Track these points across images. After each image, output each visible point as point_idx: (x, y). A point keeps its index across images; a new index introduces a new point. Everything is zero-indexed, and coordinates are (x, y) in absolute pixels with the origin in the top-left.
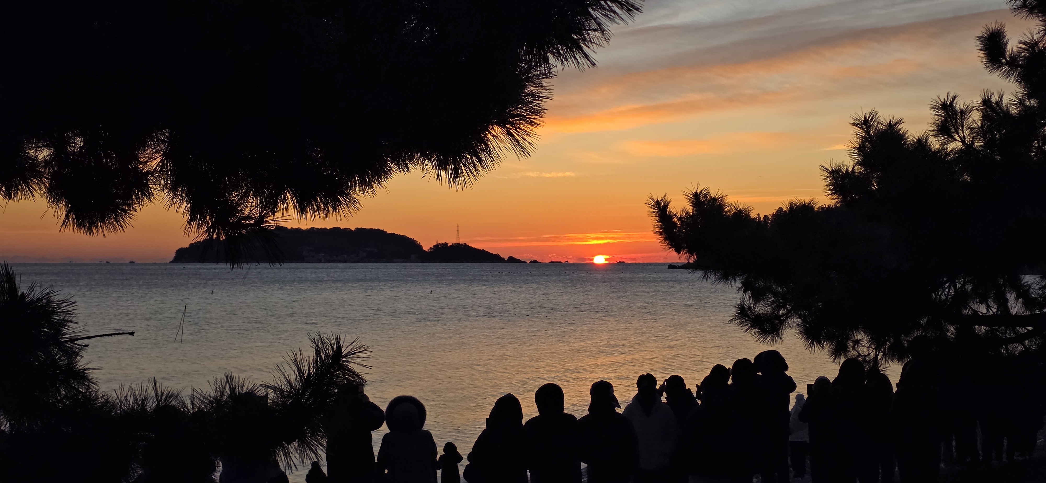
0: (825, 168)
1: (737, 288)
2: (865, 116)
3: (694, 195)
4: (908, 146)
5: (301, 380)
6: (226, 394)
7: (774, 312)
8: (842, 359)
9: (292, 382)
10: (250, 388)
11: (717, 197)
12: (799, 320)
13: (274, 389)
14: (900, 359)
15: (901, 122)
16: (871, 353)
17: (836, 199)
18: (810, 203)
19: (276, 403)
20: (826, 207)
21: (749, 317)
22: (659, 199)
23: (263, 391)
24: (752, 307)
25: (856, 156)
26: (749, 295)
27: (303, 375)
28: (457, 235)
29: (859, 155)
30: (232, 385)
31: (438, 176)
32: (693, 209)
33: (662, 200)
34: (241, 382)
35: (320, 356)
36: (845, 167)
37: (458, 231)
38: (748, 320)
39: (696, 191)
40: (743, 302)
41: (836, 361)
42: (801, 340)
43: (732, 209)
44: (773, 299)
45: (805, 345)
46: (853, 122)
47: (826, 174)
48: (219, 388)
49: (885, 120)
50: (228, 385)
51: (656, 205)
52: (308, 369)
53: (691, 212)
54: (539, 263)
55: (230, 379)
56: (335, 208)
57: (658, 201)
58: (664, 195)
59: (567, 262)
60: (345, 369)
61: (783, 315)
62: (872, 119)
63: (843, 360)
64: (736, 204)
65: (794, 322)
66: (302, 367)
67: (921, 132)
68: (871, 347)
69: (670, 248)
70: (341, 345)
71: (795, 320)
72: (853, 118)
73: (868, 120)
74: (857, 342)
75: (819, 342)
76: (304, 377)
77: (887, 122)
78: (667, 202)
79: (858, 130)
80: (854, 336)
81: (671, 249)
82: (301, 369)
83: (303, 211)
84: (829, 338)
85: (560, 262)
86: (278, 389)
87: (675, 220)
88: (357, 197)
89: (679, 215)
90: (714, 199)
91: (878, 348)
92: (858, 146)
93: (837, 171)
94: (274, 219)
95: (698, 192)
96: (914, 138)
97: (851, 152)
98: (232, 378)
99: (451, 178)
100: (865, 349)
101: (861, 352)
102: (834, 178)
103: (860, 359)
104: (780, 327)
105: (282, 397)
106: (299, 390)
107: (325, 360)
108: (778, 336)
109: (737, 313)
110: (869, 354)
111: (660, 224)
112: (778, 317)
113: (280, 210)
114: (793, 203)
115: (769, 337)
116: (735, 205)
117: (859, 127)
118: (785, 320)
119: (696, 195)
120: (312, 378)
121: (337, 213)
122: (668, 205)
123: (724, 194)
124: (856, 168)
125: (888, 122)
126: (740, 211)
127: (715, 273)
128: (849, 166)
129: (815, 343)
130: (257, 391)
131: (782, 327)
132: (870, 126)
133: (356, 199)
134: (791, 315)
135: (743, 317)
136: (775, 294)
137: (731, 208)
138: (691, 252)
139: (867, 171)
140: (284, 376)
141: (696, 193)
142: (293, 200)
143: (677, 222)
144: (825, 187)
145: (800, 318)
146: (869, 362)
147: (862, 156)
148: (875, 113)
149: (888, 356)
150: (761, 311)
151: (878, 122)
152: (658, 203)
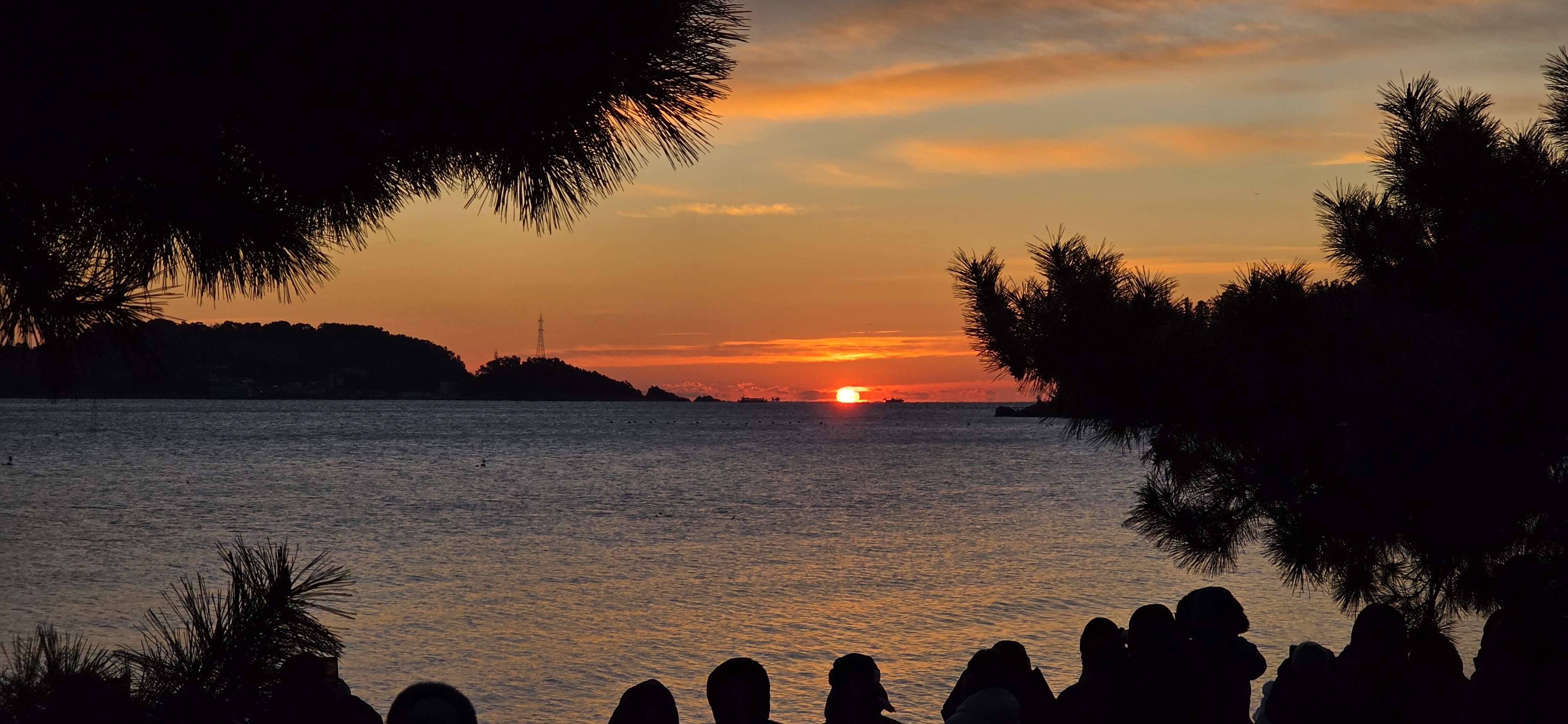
0: (1326, 200)
1: (1141, 455)
2: (1409, 89)
3: (1051, 253)
4: (1499, 154)
5: (202, 642)
6: (40, 673)
7: (1218, 504)
8: (1360, 604)
9: (183, 646)
10: (92, 659)
11: (1100, 258)
12: (1271, 521)
13: (145, 661)
14: (1481, 605)
15: (1486, 103)
16: (1422, 590)
17: (1348, 265)
18: (1294, 273)
19: (147, 691)
20: (1327, 285)
21: (1166, 515)
22: (979, 261)
23: (119, 667)
24: (1172, 494)
25: (1390, 173)
26: (1166, 470)
27: (207, 631)
28: (539, 341)
29: (1397, 173)
30: (53, 653)
31: (500, 201)
32: (1049, 284)
33: (983, 262)
34: (71, 646)
35: (243, 590)
36: (1368, 198)
37: (541, 330)
38: (1164, 522)
39: (1057, 244)
40: (1153, 483)
41: (1347, 608)
42: (1275, 563)
43: (1132, 284)
44: (1216, 476)
45: (1283, 575)
46: (1383, 101)
47: (1328, 212)
48: (24, 661)
49: (1452, 99)
50: (43, 654)
51: (972, 273)
52: (216, 620)
53: (1047, 288)
54: (716, 403)
55: (49, 641)
56: (275, 274)
57: (975, 264)
58: (988, 251)
59: (778, 399)
60: (296, 618)
61: (1234, 512)
62: (1423, 96)
63: (1362, 605)
64: (1139, 274)
65: (1260, 525)
66: (203, 616)
67: (1526, 126)
68: (1421, 580)
69: (1001, 366)
70: (288, 566)
71: (1263, 520)
72: (1384, 94)
73: (1414, 99)
74: (1393, 569)
75: (1312, 569)
76: (208, 637)
77: (1455, 103)
78: (995, 268)
79: (1395, 120)
80: (1386, 556)
81: (1003, 369)
82: (201, 617)
83: (208, 280)
84: (1334, 559)
85: (762, 401)
86: (152, 661)
87: (1012, 305)
88: (324, 250)
89: (1020, 296)
90: (1094, 263)
91: (1435, 583)
92: (1394, 153)
93: (1352, 205)
94: (145, 293)
95: (1062, 245)
96: (1512, 139)
97: (1381, 166)
98: (53, 638)
99: (526, 206)
100: (1408, 584)
101: (1399, 588)
102: (1344, 220)
103: (1397, 604)
104: (1231, 536)
105: (161, 678)
106: (197, 663)
107: (254, 599)
108: (1226, 554)
109: (1140, 506)
110: (1416, 595)
111: (981, 314)
112: (1226, 515)
113: (159, 274)
114: (1258, 272)
115: (1206, 556)
116: (1138, 276)
117: (1396, 114)
118: (1240, 522)
119: (1056, 253)
120: (225, 639)
121: (281, 285)
122: (996, 274)
123: (1115, 251)
124: (1391, 199)
125: (1459, 104)
126: (1149, 289)
127: (1096, 421)
128: (1376, 196)
129: (1304, 572)
130: (107, 665)
131: (1235, 537)
132: (1419, 111)
133: (323, 255)
134: (1254, 510)
135: (1152, 515)
136: (1221, 467)
137: (1130, 282)
138: (1045, 376)
139: (1413, 207)
140: (166, 633)
141: (1056, 247)
142: (186, 254)
143: (1017, 310)
144: (1326, 240)
145: (1271, 516)
146: (1415, 612)
147: (1403, 173)
148: (1430, 84)
149: (1455, 599)
150: (1192, 503)
151: (1437, 104)
152: (975, 268)
